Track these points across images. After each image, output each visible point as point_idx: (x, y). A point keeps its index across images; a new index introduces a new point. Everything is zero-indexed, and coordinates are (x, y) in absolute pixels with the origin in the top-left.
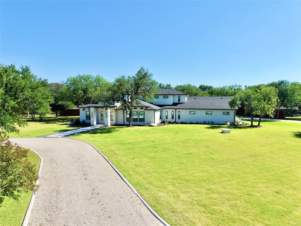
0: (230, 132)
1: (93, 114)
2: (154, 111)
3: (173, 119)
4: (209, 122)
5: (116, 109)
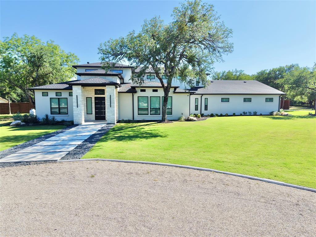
1: (80, 99)
3: (198, 110)
4: (250, 113)
5: (119, 92)
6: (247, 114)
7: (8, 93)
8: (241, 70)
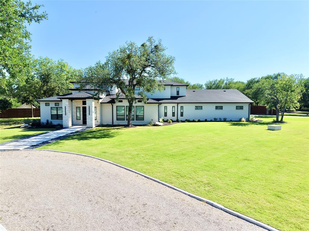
0: (281, 128)
1: (67, 109)
2: (158, 104)
3: (174, 116)
4: (220, 119)
5: (101, 103)
6: (217, 120)
7: (32, 101)
8: (232, 79)
